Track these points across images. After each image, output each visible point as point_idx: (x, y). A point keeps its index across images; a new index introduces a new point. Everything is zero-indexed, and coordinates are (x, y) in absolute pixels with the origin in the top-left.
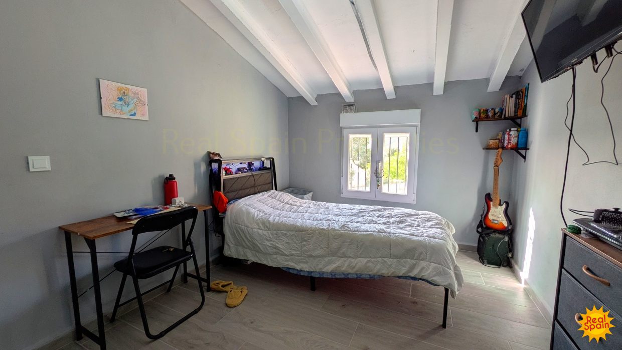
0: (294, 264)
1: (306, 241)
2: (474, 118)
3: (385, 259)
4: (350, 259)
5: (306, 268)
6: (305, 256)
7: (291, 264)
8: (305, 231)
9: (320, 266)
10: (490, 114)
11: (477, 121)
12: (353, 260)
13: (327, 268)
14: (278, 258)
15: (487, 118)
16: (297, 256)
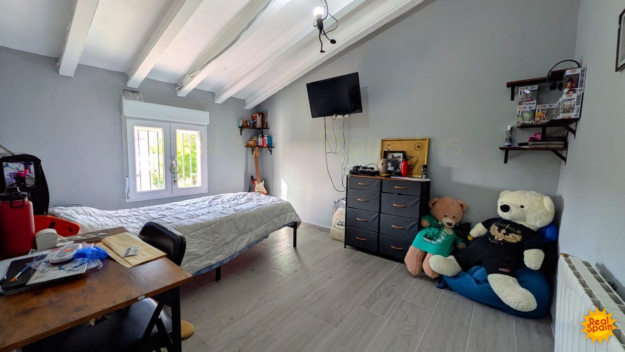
0: (210, 261)
1: (216, 233)
2: (241, 126)
3: (273, 221)
4: (254, 231)
5: (222, 257)
6: (219, 247)
7: (207, 263)
8: (213, 224)
9: (234, 249)
10: (249, 124)
11: (242, 128)
12: (256, 231)
13: (239, 247)
14: (192, 265)
15: (247, 127)
16: (211, 251)
